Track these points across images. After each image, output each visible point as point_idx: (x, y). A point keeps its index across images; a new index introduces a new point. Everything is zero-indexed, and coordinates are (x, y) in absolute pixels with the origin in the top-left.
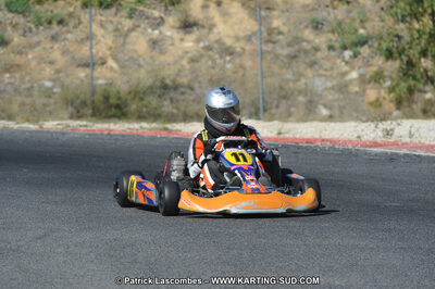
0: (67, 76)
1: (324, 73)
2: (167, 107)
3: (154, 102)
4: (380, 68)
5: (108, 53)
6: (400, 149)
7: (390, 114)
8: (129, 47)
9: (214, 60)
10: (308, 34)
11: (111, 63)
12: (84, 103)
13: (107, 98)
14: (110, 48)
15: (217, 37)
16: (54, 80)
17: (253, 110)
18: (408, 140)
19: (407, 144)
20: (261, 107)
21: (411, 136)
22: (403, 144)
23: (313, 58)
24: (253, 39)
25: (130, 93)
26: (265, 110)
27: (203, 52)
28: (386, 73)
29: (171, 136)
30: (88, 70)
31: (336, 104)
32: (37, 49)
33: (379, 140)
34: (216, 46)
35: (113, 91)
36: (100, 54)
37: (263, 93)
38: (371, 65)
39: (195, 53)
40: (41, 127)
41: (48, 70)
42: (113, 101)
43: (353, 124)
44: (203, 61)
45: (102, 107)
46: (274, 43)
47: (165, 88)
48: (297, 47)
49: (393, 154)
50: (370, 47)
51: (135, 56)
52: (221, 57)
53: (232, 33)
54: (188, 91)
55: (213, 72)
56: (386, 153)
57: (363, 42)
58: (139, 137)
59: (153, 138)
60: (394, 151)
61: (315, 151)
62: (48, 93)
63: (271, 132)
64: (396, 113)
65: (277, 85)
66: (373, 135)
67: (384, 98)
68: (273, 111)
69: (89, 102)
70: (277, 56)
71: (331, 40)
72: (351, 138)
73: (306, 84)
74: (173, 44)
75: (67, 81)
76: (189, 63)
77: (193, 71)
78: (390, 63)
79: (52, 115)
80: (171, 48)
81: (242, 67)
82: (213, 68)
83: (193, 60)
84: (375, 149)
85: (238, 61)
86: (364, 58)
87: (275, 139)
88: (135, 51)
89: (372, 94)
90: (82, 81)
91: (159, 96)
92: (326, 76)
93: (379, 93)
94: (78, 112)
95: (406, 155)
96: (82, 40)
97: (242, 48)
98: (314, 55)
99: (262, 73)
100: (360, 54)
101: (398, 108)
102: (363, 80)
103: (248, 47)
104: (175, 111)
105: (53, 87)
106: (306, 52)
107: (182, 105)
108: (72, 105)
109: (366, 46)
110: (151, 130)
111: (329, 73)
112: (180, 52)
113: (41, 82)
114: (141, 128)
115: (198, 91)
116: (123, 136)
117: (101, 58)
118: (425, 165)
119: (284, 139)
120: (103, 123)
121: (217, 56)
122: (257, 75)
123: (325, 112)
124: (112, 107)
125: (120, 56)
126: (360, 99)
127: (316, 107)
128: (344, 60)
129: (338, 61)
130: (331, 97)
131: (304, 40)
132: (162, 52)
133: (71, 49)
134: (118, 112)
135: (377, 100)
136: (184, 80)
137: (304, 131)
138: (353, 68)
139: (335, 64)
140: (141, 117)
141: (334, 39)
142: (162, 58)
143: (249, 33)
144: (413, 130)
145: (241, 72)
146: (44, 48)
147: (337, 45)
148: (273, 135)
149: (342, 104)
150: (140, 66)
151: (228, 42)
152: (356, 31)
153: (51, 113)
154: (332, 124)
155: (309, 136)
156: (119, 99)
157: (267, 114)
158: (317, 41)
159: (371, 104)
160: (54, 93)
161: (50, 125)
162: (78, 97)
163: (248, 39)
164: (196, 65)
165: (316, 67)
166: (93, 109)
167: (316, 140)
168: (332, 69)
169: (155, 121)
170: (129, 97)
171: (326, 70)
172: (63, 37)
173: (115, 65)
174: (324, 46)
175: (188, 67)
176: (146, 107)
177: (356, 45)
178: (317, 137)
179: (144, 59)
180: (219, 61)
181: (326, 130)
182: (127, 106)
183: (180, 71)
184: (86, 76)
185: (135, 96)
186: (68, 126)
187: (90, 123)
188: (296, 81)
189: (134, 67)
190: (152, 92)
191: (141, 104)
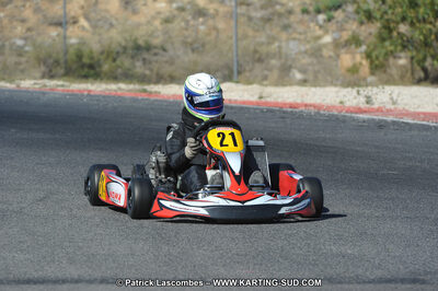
0: (39, 34)
1: (298, 36)
2: (139, 68)
3: (126, 62)
4: (354, 32)
5: (80, 12)
6: (386, 116)
7: (365, 79)
8: (101, 6)
9: (187, 22)
11: (83, 22)
12: (57, 62)
13: (79, 56)
14: (83, 7)
16: (25, 39)
18: (392, 107)
19: (391, 110)
20: (235, 69)
21: (394, 103)
22: (388, 110)
23: (286, 22)
24: (227, 1)
25: (102, 53)
27: (176, 12)
28: (362, 38)
29: (152, 98)
30: (60, 29)
31: (310, 68)
32: (9, 6)
33: (362, 106)
34: (189, 7)
35: (86, 51)
36: (72, 14)
37: (237, 55)
38: (344, 30)
39: (168, 14)
40: (18, 86)
41: (19, 28)
42: (86, 60)
43: (334, 89)
44: (176, 22)
45: (74, 66)
46: (248, 5)
47: (140, 49)
48: (270, 10)
49: (380, 121)
50: (344, 11)
51: (108, 16)
52: (194, 18)
54: (161, 52)
55: (186, 33)
56: (373, 120)
57: (337, 6)
58: (120, 99)
59: (135, 100)
60: (381, 118)
61: (300, 116)
62: (20, 52)
63: (252, 96)
64: (371, 79)
65: (252, 48)
66: (355, 101)
67: (361, 64)
68: (247, 74)
69: (62, 61)
70: (250, 19)
71: (305, 4)
72: (333, 103)
73: (280, 47)
74: (145, 5)
75: (39, 40)
76: (161, 24)
77: (166, 32)
78: (363, 28)
79: (24, 73)
80: (144, 8)
81: (215, 29)
82: (186, 29)
83: (167, 21)
84: (361, 116)
85: (211, 22)
86: (337, 22)
87: (258, 103)
88: (107, 11)
89: (347, 60)
90: (54, 40)
91: (133, 57)
92: (299, 40)
93: (354, 58)
94: (50, 71)
95: (394, 123)
97: (216, 10)
98: (288, 18)
99: (237, 36)
100: (333, 18)
101: (372, 74)
102: (337, 45)
103: (222, 9)
105: (25, 45)
106: (280, 15)
107: (155, 67)
108: (44, 63)
109: (340, 11)
110: (130, 91)
111: (302, 37)
112: (153, 13)
113: (13, 40)
114: (120, 89)
115: (171, 52)
116: (104, 97)
117: (74, 18)
118: (415, 133)
119: (266, 103)
120: (80, 83)
121: (189, 18)
122: (231, 38)
123: (299, 76)
124: (85, 66)
125: (93, 15)
126: (334, 63)
127: (289, 72)
128: (317, 24)
129: (312, 25)
130: (304, 61)
131: (278, 3)
132: (135, 12)
133: (44, 7)
134: (92, 72)
135: (354, 66)
136: (156, 42)
137: (286, 95)
138: (327, 32)
139: (309, 27)
140: (114, 78)
141: (309, 2)
142: (136, 19)
144: (395, 96)
145: (214, 33)
146: (16, 7)
147: (311, 9)
148: (254, 99)
149: (316, 68)
150: (112, 25)
151: (202, 3)
153: (22, 71)
154: (313, 89)
155: (290, 100)
156: (92, 58)
158: (290, 4)
159: (349, 70)
160: (26, 52)
161: (27, 84)
162: (50, 56)
163: (222, 1)
164: (170, 26)
165: (290, 30)
166: (66, 68)
167: (298, 105)
168: (305, 33)
170: (102, 57)
171: (300, 34)
173: (86, 24)
174: (298, 10)
175: (160, 27)
177: (330, 9)
178: (299, 101)
179: (117, 19)
180: (192, 23)
181: (307, 95)
182: (100, 66)
183: (153, 32)
184: (58, 35)
185: (108, 56)
186: (45, 86)
187: (66, 84)
188: (269, 44)
189: (107, 26)
190: (124, 52)
191: (114, 64)
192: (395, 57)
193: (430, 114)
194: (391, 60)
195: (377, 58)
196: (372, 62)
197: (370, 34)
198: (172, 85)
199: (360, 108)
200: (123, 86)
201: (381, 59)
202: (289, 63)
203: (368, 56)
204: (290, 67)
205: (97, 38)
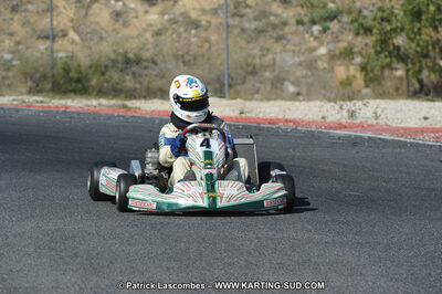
0: (27, 48)
1: (292, 48)
2: (129, 82)
3: (115, 76)
4: (350, 44)
5: (69, 24)
6: (365, 131)
7: (359, 91)
8: (91, 19)
9: (178, 34)
10: (276, 8)
11: (72, 35)
12: (44, 77)
13: (67, 70)
14: (72, 20)
15: (182, 10)
16: (13, 53)
17: (218, 86)
18: (375, 122)
19: (372, 126)
20: (226, 82)
21: (377, 118)
22: (369, 126)
23: (280, 33)
24: (220, 12)
25: (91, 67)
26: (230, 86)
27: (168, 25)
28: (356, 50)
29: (130, 114)
30: (48, 43)
31: (304, 80)
33: (344, 121)
34: (181, 19)
35: (73, 64)
36: (62, 26)
37: (228, 69)
38: (339, 41)
39: (159, 26)
41: (7, 42)
42: (73, 74)
43: (318, 103)
44: (168, 34)
45: (62, 81)
46: (242, 16)
47: (129, 63)
49: (357, 137)
50: (339, 22)
51: (98, 28)
52: (186, 30)
53: (197, 6)
54: (151, 65)
55: (177, 44)
56: (350, 136)
57: (333, 17)
58: (94, 115)
59: (110, 117)
60: (358, 134)
62: (8, 66)
63: (233, 111)
64: (365, 91)
66: (338, 116)
67: (354, 77)
68: (238, 88)
69: (49, 75)
70: (243, 30)
71: (300, 14)
72: (315, 118)
73: (274, 59)
74: (136, 17)
75: (27, 54)
76: (153, 36)
77: (156, 45)
78: (359, 39)
79: (10, 89)
80: (135, 20)
81: (207, 40)
82: (178, 42)
83: (158, 33)
84: (339, 132)
85: (203, 34)
86: (333, 33)
87: (237, 119)
88: (98, 23)
89: (341, 72)
90: (43, 54)
91: (121, 71)
92: (294, 52)
93: (348, 70)
94: (37, 86)
95: (370, 138)
96: (43, 11)
97: (208, 22)
98: (282, 29)
100: (329, 29)
101: (367, 86)
102: (332, 57)
103: (214, 21)
104: (138, 86)
105: (13, 59)
106: (274, 27)
107: (145, 80)
108: (31, 79)
109: (336, 21)
110: (109, 107)
111: (297, 48)
112: (144, 25)
113: (1, 54)
114: (100, 104)
115: (163, 65)
116: (79, 114)
117: (62, 30)
118: (389, 150)
119: (246, 119)
120: (61, 98)
121: (182, 29)
123: (292, 89)
124: (71, 81)
125: (82, 28)
126: (329, 75)
127: (282, 84)
128: (312, 35)
129: (307, 36)
130: (299, 73)
131: (271, 14)
132: (126, 24)
133: (32, 20)
134: (80, 86)
135: (348, 78)
136: (146, 55)
137: (268, 111)
138: (321, 44)
139: (304, 38)
140: (101, 93)
141: (303, 12)
142: (126, 32)
143: (216, 6)
144: (379, 111)
145: (206, 45)
146: (4, 20)
147: (306, 19)
148: (235, 114)
149: (310, 80)
150: (101, 38)
151: (194, 15)
152: (325, 5)
153: (9, 86)
154: (297, 103)
155: (272, 116)
156: (80, 72)
157: (232, 91)
158: (285, 15)
159: (341, 83)
160: (13, 66)
162: (37, 71)
163: (215, 12)
164: (160, 38)
165: (284, 42)
166: (53, 83)
167: (278, 120)
168: (300, 44)
169: (114, 97)
170: (91, 71)
171: (294, 45)
172: (23, 8)
173: (76, 37)
174: (293, 21)
175: (151, 40)
176: (107, 81)
177: (325, 20)
178: (280, 117)
179: (107, 32)
180: (184, 35)
181: (290, 110)
182: (88, 80)
183: (144, 44)
184: (46, 49)
185: (96, 70)
186: (24, 102)
187: (46, 99)
188: (262, 56)
189: (96, 39)
190: (113, 66)
191: (102, 78)
192: (392, 69)
193: (410, 129)
194: (387, 72)
195: (372, 70)
196: (366, 75)
197: (366, 45)
198: (155, 101)
199: (340, 124)
200: (104, 101)
201: (376, 71)
202: (283, 75)
203: (363, 68)
204: (284, 79)
205: (86, 51)
